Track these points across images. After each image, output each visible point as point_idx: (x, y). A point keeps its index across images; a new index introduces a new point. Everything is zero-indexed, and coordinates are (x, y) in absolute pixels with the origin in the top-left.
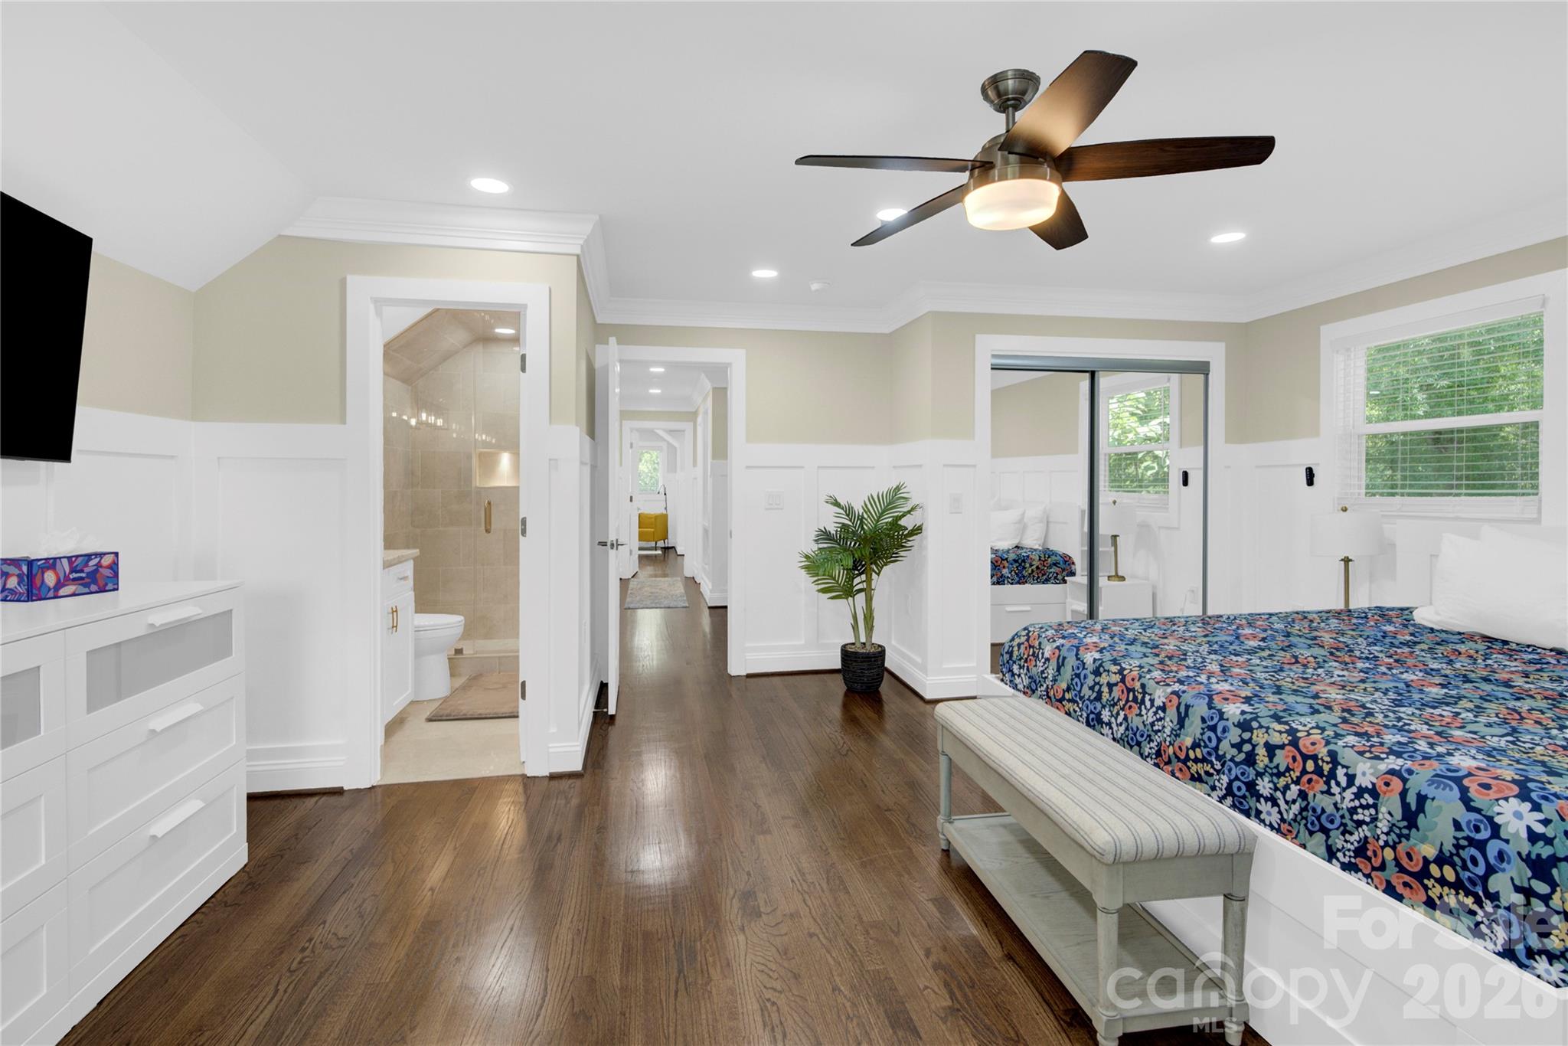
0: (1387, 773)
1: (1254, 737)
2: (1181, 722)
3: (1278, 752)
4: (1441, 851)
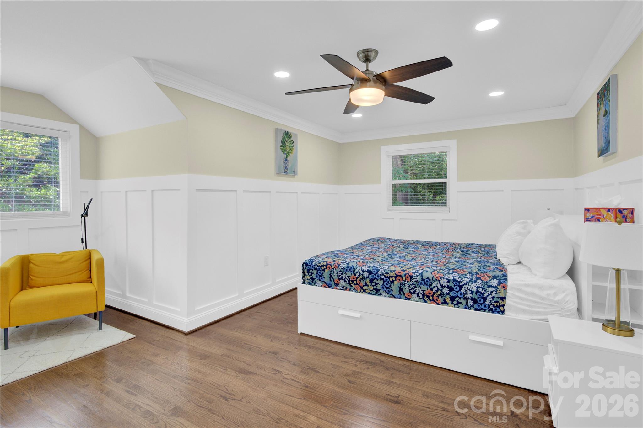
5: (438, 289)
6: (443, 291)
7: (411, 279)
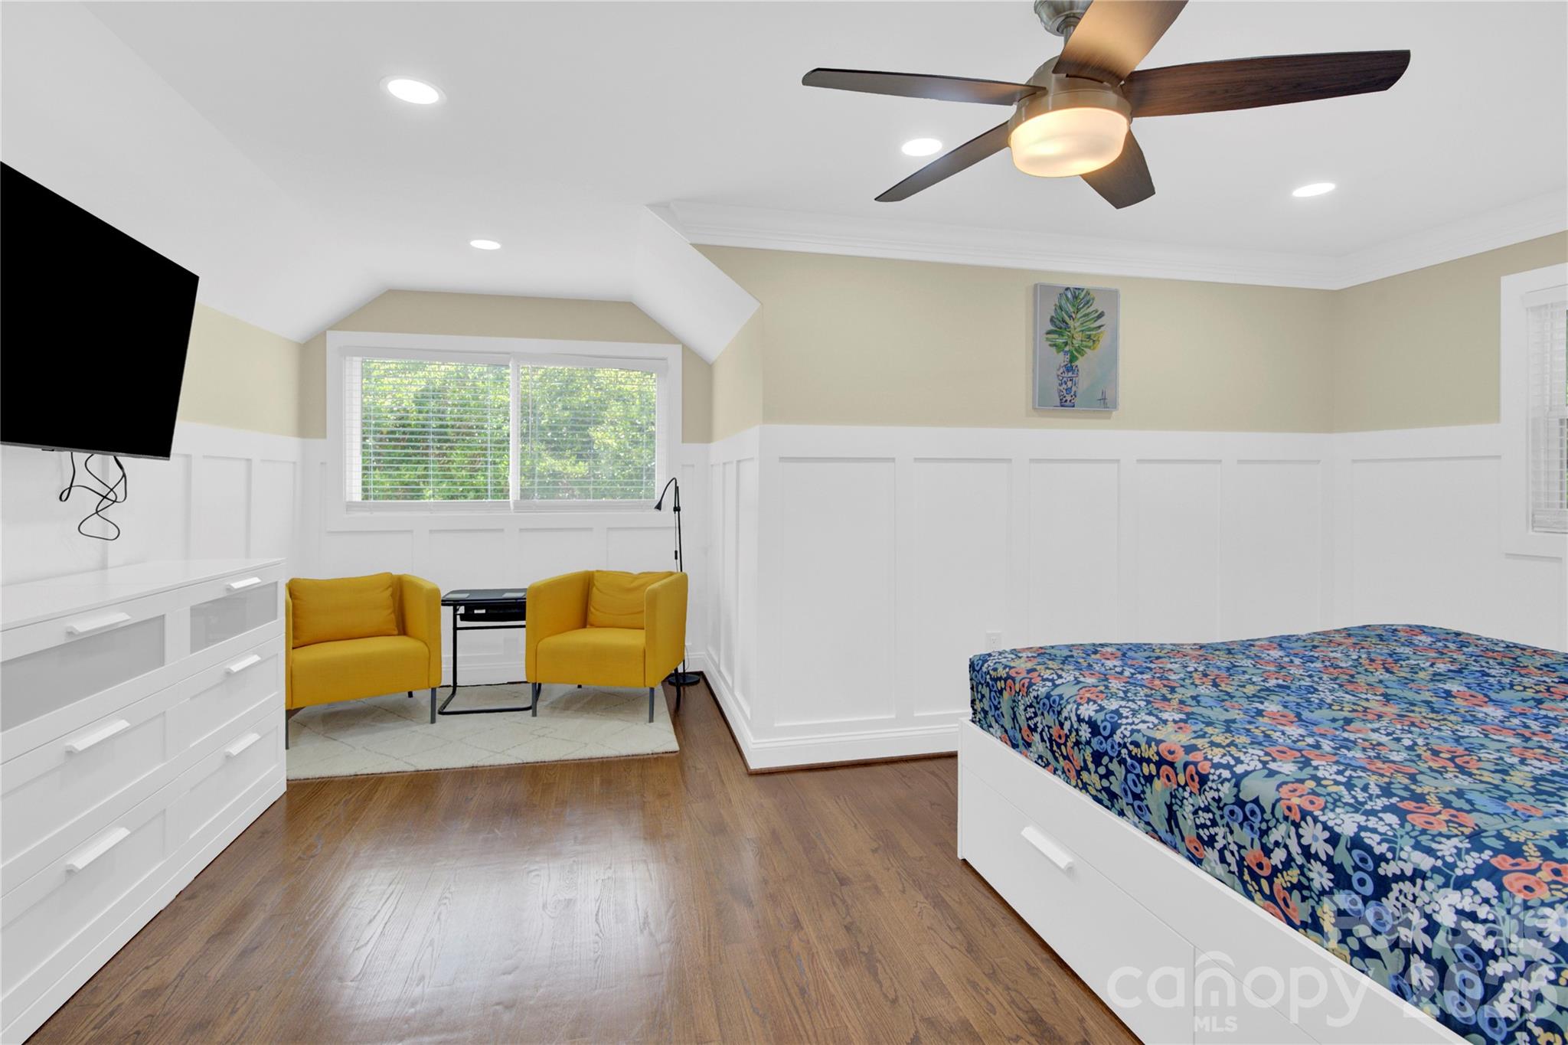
5: (1290, 859)
6: (1311, 875)
7: (1201, 787)
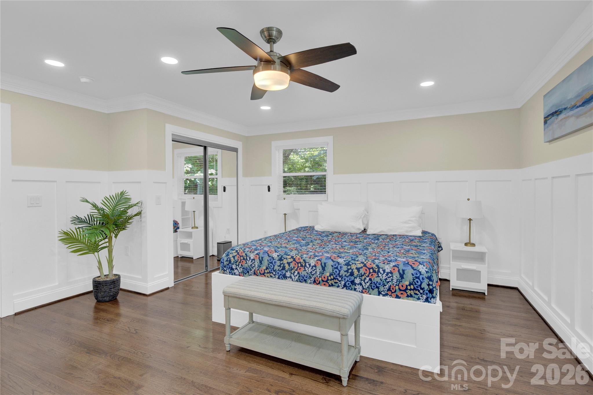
0: (393, 267)
1: (352, 267)
2: (324, 269)
3: (360, 269)
4: (410, 282)
